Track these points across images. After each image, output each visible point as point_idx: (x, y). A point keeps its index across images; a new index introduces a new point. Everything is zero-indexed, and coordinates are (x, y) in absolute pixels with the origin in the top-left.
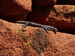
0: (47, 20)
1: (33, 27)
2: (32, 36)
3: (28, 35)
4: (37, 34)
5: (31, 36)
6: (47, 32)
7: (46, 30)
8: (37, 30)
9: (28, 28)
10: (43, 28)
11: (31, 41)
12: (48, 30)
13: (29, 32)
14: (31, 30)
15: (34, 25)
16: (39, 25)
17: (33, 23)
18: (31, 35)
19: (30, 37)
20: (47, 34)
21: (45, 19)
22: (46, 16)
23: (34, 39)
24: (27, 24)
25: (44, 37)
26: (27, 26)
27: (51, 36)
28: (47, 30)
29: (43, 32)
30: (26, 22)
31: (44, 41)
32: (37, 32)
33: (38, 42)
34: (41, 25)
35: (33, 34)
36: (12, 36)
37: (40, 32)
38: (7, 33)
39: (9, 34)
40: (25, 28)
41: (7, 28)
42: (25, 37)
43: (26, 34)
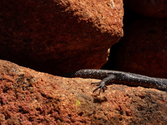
1: (129, 88)
2: (128, 115)
3: (112, 114)
4: (141, 108)
5: (124, 116)
8: (142, 97)
9: (114, 92)
10: (161, 89)
13: (116, 105)
14: (121, 98)
15: (131, 80)
16: (148, 78)
17: (129, 75)
18: (121, 113)
19: (121, 119)
24: (108, 78)
26: (108, 87)
30: (107, 71)
32: (143, 103)
34: (155, 79)
35: (128, 110)
36: (62, 121)
37: (153, 101)
38: (46, 111)
39: (51, 113)
40: (104, 91)
41: (44, 95)
42: (105, 121)
43: (107, 112)
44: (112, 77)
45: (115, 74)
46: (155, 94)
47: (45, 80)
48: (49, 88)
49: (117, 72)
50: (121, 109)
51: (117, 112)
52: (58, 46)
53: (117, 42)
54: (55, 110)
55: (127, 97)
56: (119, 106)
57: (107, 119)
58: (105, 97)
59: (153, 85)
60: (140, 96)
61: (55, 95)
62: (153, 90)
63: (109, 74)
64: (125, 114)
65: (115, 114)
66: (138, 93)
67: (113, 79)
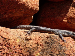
0: (65, 21)
1: (42, 34)
2: (41, 46)
3: (34, 46)
4: (47, 43)
5: (39, 46)
6: (62, 39)
7: (60, 37)
8: (48, 38)
9: (35, 35)
11: (39, 54)
12: (64, 36)
14: (38, 38)
16: (50, 29)
17: (42, 28)
18: (38, 45)
19: (38, 48)
20: (62, 43)
21: (61, 19)
22: (63, 15)
23: (43, 50)
24: (32, 29)
25: (58, 47)
27: (68, 45)
28: (62, 36)
29: (56, 40)
30: (31, 26)
31: (58, 53)
32: (48, 40)
33: (50, 54)
34: (53, 30)
35: (41, 44)
36: (11, 49)
37: (52, 39)
38: (4, 44)
39: (6, 45)
40: (30, 35)
41: (2, 37)
42: (31, 49)
43: (31, 45)
44: (34, 29)
45: (35, 27)
46: (53, 36)
47: (3, 30)
48: (5, 34)
49: (36, 26)
50: (38, 43)
51: (36, 44)
52: (9, 14)
53: (36, 13)
54: (8, 44)
55: (41, 38)
56: (37, 42)
57: (31, 48)
58: (30, 38)
59: (53, 32)
60: (47, 38)
61: (7, 37)
62: (53, 34)
63: (32, 27)
64: (40, 46)
65: (35, 45)
66: (45, 36)
67: (34, 30)
